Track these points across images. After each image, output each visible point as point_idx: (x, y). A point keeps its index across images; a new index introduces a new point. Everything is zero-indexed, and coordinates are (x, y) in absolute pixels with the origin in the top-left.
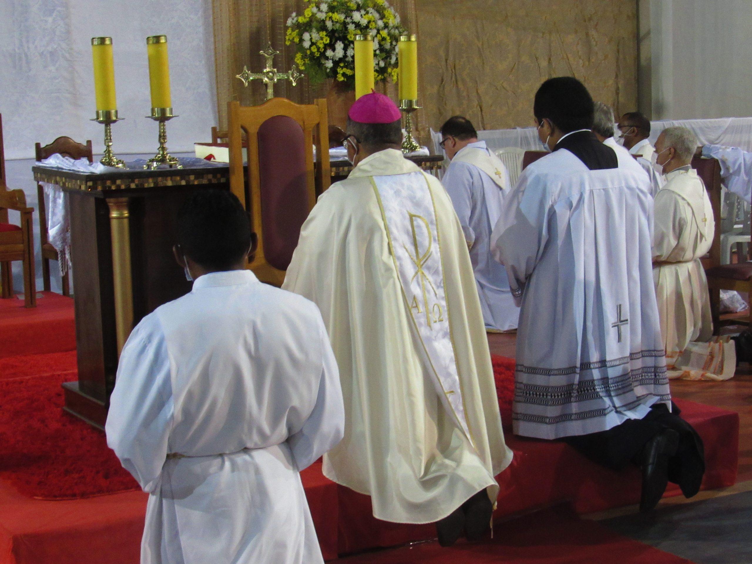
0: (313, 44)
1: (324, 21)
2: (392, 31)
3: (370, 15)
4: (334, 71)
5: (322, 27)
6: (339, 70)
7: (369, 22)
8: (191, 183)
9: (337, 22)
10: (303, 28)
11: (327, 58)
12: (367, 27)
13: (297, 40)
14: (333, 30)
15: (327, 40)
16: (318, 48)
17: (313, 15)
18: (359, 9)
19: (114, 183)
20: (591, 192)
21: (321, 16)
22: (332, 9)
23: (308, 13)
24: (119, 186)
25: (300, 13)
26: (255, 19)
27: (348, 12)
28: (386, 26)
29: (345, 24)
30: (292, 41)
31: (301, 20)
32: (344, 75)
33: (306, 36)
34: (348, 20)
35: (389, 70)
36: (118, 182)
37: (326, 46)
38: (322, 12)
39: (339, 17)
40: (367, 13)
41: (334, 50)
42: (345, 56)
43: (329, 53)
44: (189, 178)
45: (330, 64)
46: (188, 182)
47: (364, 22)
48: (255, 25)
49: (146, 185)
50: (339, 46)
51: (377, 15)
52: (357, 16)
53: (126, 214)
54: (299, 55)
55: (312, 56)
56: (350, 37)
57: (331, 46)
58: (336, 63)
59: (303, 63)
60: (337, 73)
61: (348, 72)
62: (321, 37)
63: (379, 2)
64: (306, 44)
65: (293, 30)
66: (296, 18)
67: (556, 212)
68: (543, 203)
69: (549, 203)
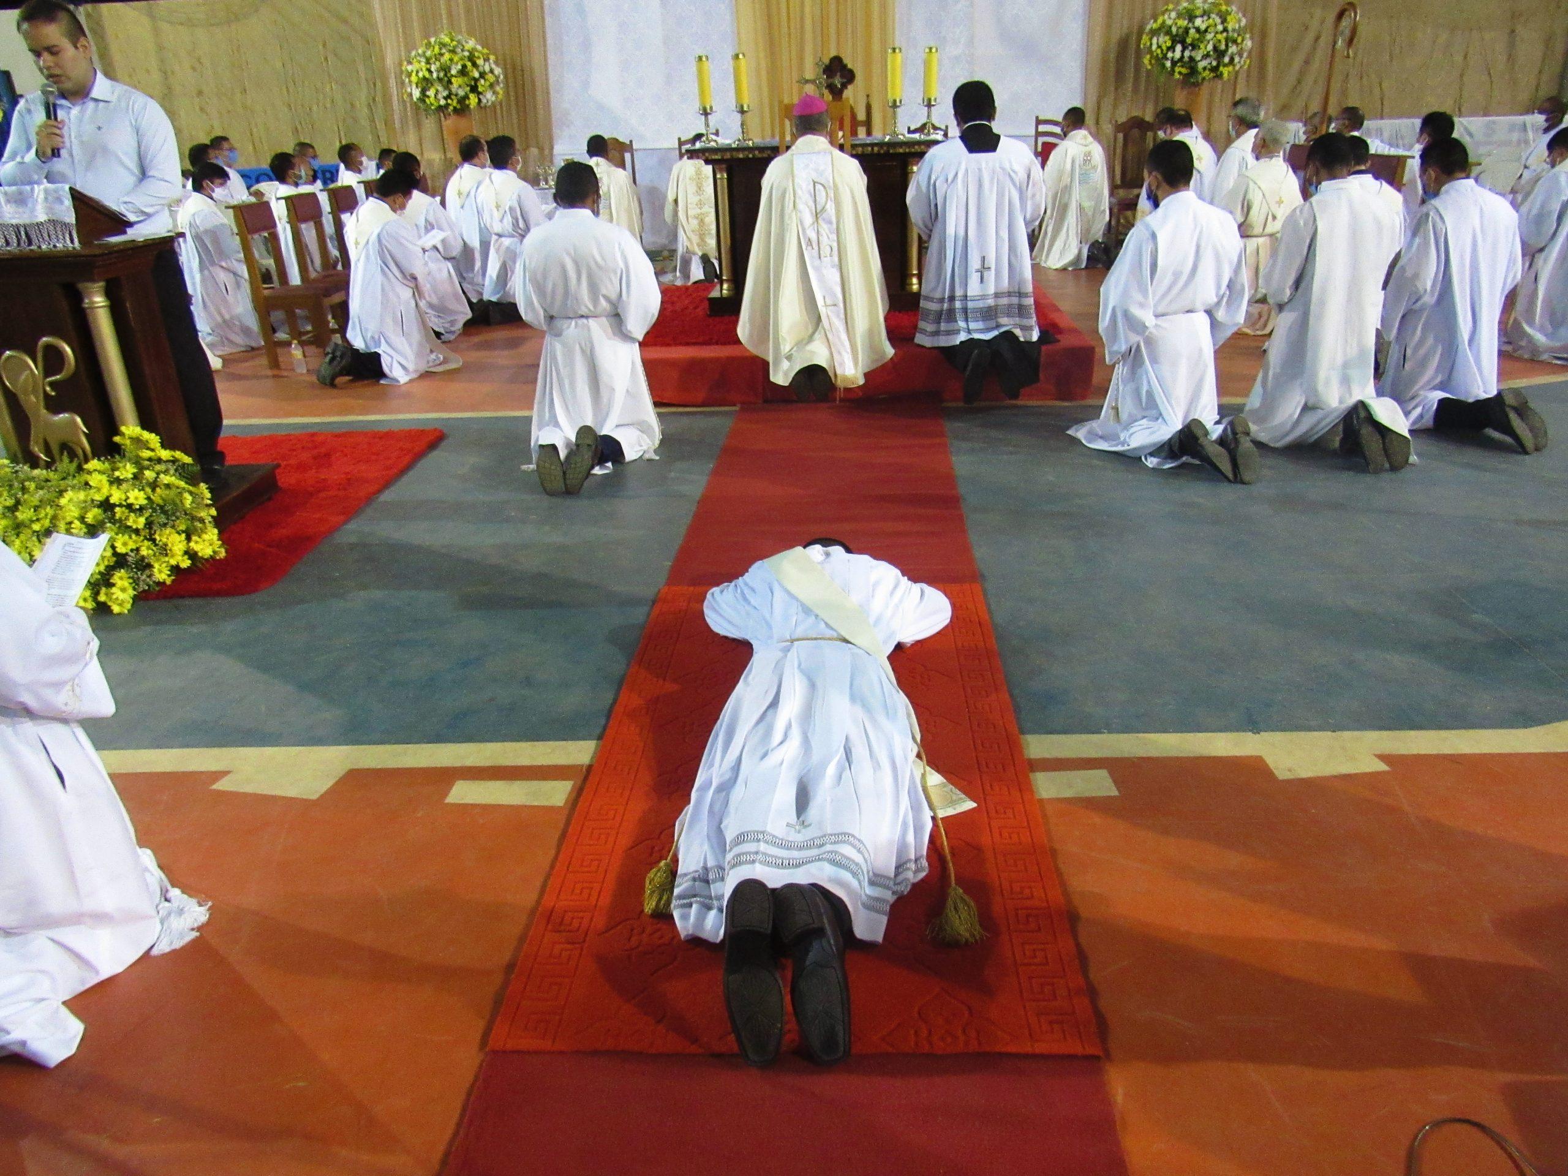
0: (1159, 47)
1: (1170, 27)
2: (1231, 34)
3: (1210, 21)
4: (1173, 70)
5: (1168, 32)
6: (1177, 69)
7: (1208, 27)
8: (756, 156)
9: (1180, 27)
10: (1154, 33)
11: (1167, 59)
12: (1206, 31)
13: (1148, 44)
14: (1177, 35)
15: (1169, 44)
16: (1162, 50)
17: (1164, 22)
18: (1202, 16)
20: (967, 170)
21: (1169, 22)
22: (1179, 15)
23: (1160, 21)
25: (1155, 21)
26: (1126, 26)
27: (1191, 18)
28: (1225, 30)
29: (1187, 30)
30: (1144, 45)
31: (1155, 26)
32: (1180, 73)
33: (1155, 41)
34: (1190, 25)
35: (1221, 68)
37: (1169, 49)
38: (1170, 18)
39: (1183, 23)
40: (1209, 18)
41: (1174, 51)
42: (1182, 57)
43: (1170, 55)
44: (755, 153)
45: (1168, 64)
46: (754, 156)
47: (1203, 27)
48: (1125, 30)
49: (726, 157)
50: (1179, 48)
51: (1218, 20)
52: (1198, 22)
53: (725, 176)
54: (1148, 57)
55: (1157, 57)
56: (1189, 41)
57: (1172, 48)
58: (1174, 63)
59: (1150, 63)
60: (1174, 72)
61: (1184, 71)
62: (1165, 41)
63: (1224, 8)
64: (1154, 47)
65: (1147, 35)
66: (1152, 25)
67: (937, 184)
68: (929, 178)
69: (933, 178)
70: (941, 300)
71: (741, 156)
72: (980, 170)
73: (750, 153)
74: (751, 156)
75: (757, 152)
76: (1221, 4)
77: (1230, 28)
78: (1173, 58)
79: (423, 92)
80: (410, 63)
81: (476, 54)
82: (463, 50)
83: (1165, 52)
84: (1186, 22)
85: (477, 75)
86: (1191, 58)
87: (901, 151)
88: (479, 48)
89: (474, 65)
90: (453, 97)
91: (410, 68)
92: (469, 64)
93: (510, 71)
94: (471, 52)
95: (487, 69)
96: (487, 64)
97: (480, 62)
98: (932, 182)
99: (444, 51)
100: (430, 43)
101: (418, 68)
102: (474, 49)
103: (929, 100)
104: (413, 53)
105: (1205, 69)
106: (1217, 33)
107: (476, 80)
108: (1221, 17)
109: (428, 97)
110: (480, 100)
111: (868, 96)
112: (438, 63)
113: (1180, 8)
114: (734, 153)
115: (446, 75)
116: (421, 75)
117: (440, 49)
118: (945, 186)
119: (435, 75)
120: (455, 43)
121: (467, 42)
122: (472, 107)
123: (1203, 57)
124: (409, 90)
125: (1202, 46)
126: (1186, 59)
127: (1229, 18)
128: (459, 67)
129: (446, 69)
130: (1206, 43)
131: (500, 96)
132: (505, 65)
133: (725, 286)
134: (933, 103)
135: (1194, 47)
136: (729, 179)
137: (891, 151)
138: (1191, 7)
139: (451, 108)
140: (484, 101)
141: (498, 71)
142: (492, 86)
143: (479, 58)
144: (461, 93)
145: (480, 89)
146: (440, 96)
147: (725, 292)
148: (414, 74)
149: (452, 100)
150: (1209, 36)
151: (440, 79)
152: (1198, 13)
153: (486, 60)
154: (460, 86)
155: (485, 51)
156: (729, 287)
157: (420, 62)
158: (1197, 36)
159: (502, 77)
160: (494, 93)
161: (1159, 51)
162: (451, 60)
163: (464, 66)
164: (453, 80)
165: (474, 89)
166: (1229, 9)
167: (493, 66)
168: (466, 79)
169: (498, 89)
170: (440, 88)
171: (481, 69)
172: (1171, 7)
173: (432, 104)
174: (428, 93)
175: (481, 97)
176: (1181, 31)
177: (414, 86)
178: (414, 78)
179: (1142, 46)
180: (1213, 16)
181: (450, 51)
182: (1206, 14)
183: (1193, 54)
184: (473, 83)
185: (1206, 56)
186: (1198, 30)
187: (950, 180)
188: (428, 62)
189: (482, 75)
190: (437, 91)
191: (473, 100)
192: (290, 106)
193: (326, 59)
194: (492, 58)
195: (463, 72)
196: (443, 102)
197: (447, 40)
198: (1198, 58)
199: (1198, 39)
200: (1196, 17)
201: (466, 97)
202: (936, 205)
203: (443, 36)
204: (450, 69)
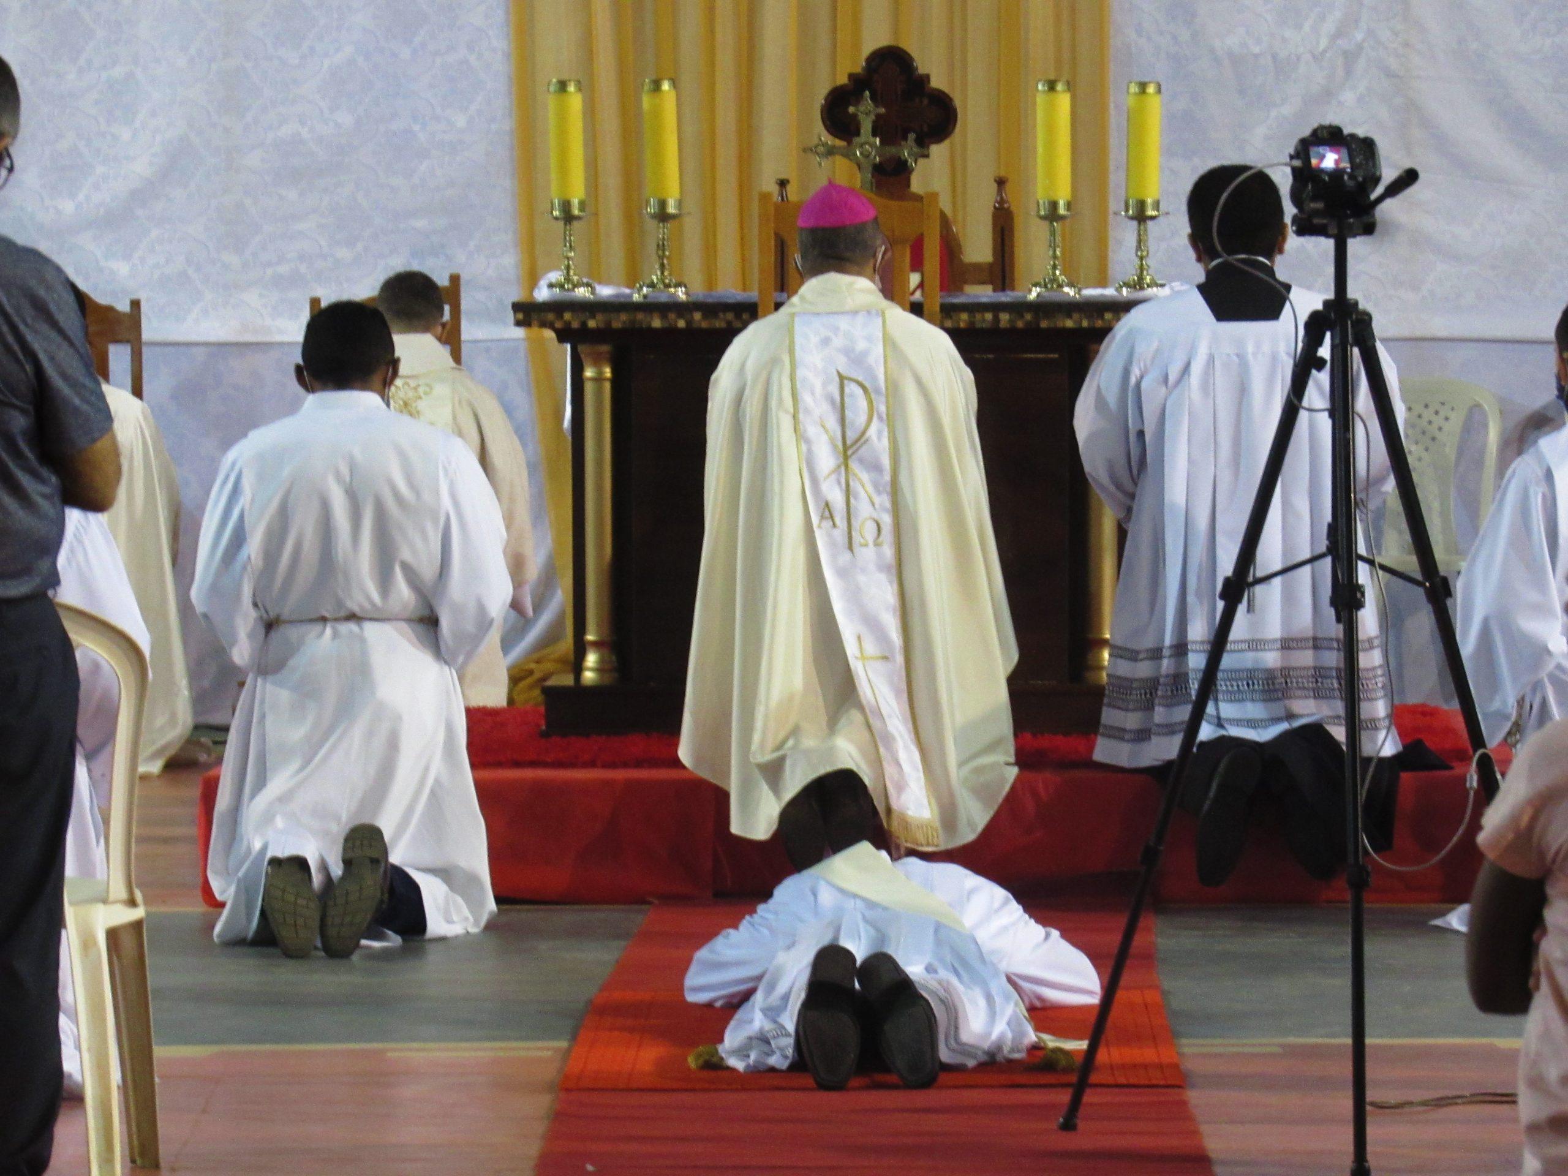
8: (695, 326)
19: (560, 316)
20: (1211, 360)
24: (568, 323)
36: (567, 316)
44: (692, 317)
46: (689, 323)
49: (616, 325)
53: (608, 372)
67: (1144, 385)
68: (1126, 373)
69: (1135, 373)
70: (1156, 654)
71: (657, 323)
72: (1241, 357)
73: (680, 316)
74: (681, 324)
75: (697, 316)
87: (1069, 324)
98: (1133, 380)
103: (1141, 205)
111: (1001, 182)
114: (640, 316)
118: (1163, 390)
133: (591, 659)
134: (1150, 212)
136: (615, 381)
137: (1044, 324)
147: (589, 676)
156: (602, 661)
187: (1172, 379)
202: (1141, 434)
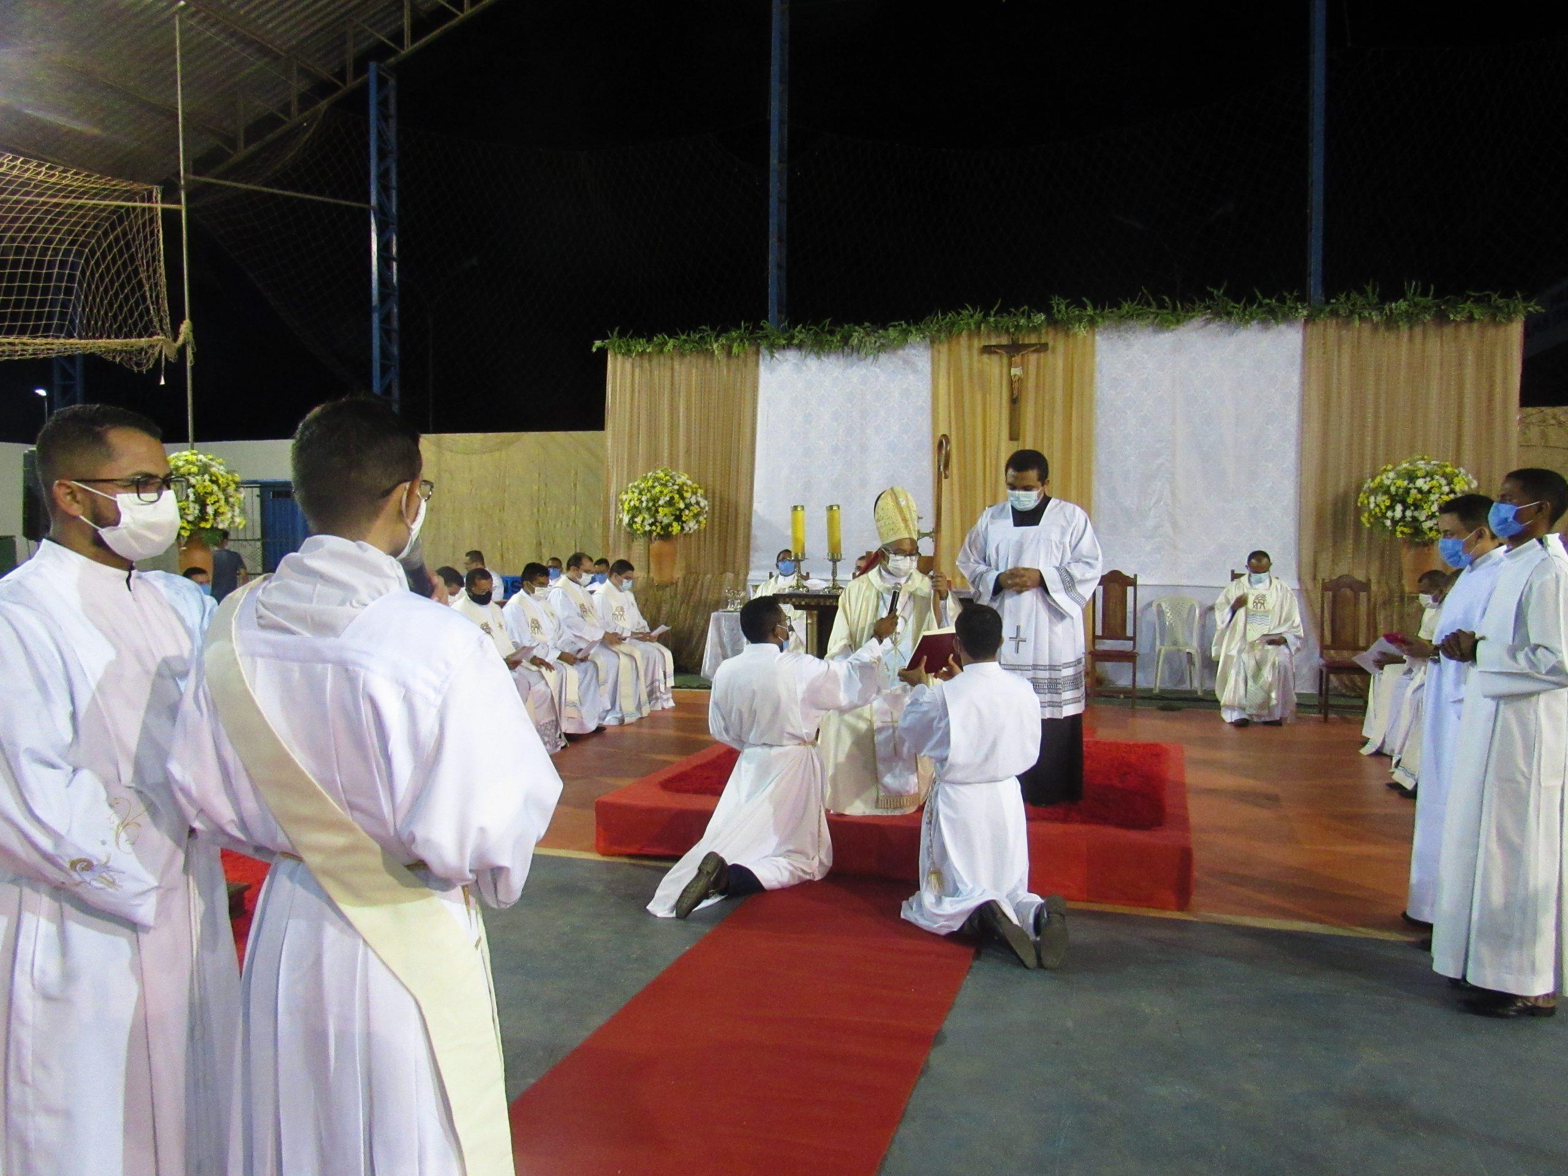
0: (1377, 505)
1: (1389, 487)
3: (1434, 482)
4: (1394, 532)
5: (1387, 491)
6: (1399, 529)
7: (1432, 488)
9: (1400, 488)
10: (1373, 492)
11: (1387, 518)
12: (1429, 491)
13: (1366, 502)
14: (1397, 495)
15: (1388, 503)
16: (1381, 509)
17: (1382, 482)
18: (1424, 477)
21: (1387, 482)
22: (1399, 476)
23: (1378, 480)
25: (1373, 480)
26: (1343, 484)
27: (1412, 477)
29: (1407, 491)
30: (1362, 503)
31: (1372, 485)
32: (1402, 532)
33: (1372, 499)
34: (1411, 486)
37: (1388, 508)
38: (1388, 478)
39: (1403, 483)
40: (1433, 479)
41: (1394, 511)
43: (1389, 514)
45: (1388, 523)
47: (1426, 488)
48: (1341, 490)
50: (1399, 508)
51: (1443, 482)
52: (1420, 483)
53: (815, 621)
54: (1366, 515)
55: (1375, 517)
56: (1410, 501)
57: (1391, 507)
58: (1395, 523)
59: (1369, 522)
60: (1396, 531)
61: (1406, 530)
62: (1384, 500)
63: (1449, 470)
64: (1372, 506)
65: (1365, 493)
66: (1369, 484)
76: (1447, 466)
77: (1457, 489)
78: (1393, 517)
79: (633, 517)
80: (627, 493)
81: (685, 488)
82: (673, 484)
83: (1384, 511)
84: (1406, 483)
85: (682, 506)
86: (1415, 519)
88: (689, 482)
89: (682, 498)
90: (658, 524)
91: (624, 497)
92: (677, 496)
93: (717, 503)
94: (681, 487)
95: (693, 501)
96: (694, 497)
97: (687, 495)
99: (656, 484)
100: (646, 477)
101: (630, 498)
102: (684, 484)
104: (630, 485)
105: (1431, 529)
106: (1442, 494)
107: (681, 510)
108: (1446, 478)
109: (636, 522)
110: (683, 528)
112: (649, 494)
113: (1399, 468)
115: (654, 505)
116: (632, 504)
117: (654, 482)
119: (644, 504)
120: (668, 478)
121: (679, 477)
122: (674, 533)
123: (1427, 517)
124: (621, 516)
125: (1425, 506)
126: (1409, 519)
127: (1456, 480)
128: (667, 498)
129: (655, 500)
130: (1430, 503)
131: (703, 526)
132: (714, 497)
135: (1417, 506)
138: (1410, 468)
139: (655, 534)
140: (687, 529)
141: (703, 503)
142: (696, 516)
143: (687, 491)
144: (666, 521)
145: (684, 519)
146: (646, 523)
148: (627, 503)
149: (657, 527)
150: (1433, 497)
151: (648, 509)
152: (1419, 474)
153: (694, 493)
154: (665, 515)
155: (696, 485)
157: (633, 492)
158: (1419, 496)
159: (707, 508)
160: (698, 522)
161: (1377, 510)
162: (661, 492)
163: (672, 498)
164: (660, 509)
165: (678, 518)
166: (1456, 471)
167: (700, 499)
168: (671, 509)
169: (701, 519)
170: (647, 516)
171: (687, 501)
172: (1390, 467)
173: (638, 529)
174: (636, 520)
175: (684, 525)
176: (1401, 491)
177: (626, 512)
178: (626, 507)
179: (1359, 504)
180: (1437, 477)
181: (662, 485)
182: (1429, 475)
183: (1416, 514)
184: (678, 513)
185: (1432, 516)
186: (1420, 491)
188: (640, 493)
189: (688, 506)
190: (644, 518)
191: (676, 528)
192: (538, 523)
193: (575, 485)
194: (700, 492)
195: (671, 503)
196: (647, 528)
197: (661, 475)
198: (1422, 518)
199: (1421, 500)
200: (1418, 478)
201: (670, 525)
203: (659, 472)
204: (659, 499)
